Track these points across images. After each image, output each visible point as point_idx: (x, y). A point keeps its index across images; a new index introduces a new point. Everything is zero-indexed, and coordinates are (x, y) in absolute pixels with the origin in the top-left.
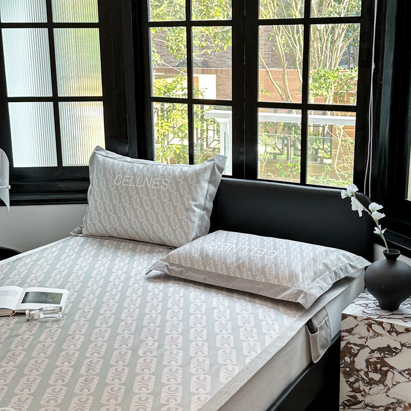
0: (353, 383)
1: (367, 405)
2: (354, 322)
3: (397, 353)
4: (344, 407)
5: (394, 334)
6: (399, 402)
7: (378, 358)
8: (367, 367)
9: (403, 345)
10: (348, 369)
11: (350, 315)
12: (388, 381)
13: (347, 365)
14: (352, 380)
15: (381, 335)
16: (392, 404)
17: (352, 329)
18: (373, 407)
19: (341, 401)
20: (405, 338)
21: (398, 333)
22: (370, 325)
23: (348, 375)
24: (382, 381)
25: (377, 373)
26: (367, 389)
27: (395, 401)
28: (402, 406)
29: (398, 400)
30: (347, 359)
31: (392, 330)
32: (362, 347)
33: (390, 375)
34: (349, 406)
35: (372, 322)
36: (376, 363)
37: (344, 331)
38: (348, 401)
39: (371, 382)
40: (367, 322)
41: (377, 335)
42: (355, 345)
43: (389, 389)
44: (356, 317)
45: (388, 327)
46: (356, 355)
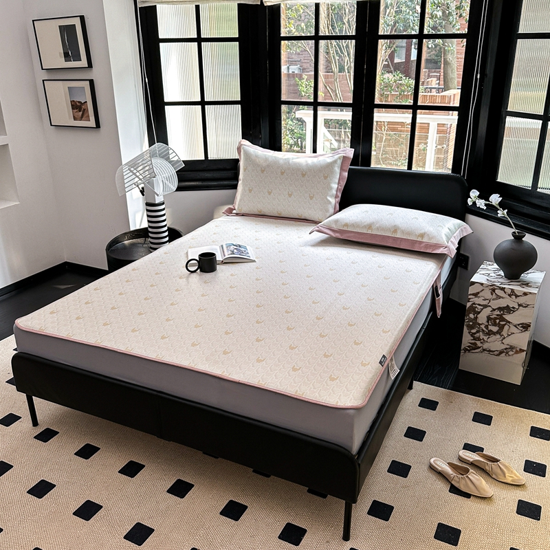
0: (475, 333)
1: (484, 350)
2: (481, 288)
3: (514, 311)
4: (465, 352)
5: (514, 297)
6: (512, 348)
7: (497, 315)
8: (488, 322)
9: (519, 305)
10: (471, 323)
11: (477, 283)
12: (504, 333)
13: (470, 320)
14: (474, 331)
15: (502, 298)
16: (506, 349)
17: (478, 293)
18: (490, 351)
19: (463, 347)
20: (522, 300)
21: (517, 296)
22: (493, 290)
23: (470, 327)
24: (499, 332)
25: (495, 326)
26: (485, 338)
27: (508, 347)
28: (514, 350)
29: (511, 346)
30: (472, 316)
31: (513, 293)
32: (485, 306)
33: (506, 327)
34: (469, 351)
35: (496, 288)
36: (496, 319)
37: (470, 295)
38: (468, 347)
39: (490, 333)
40: (491, 287)
41: (499, 297)
42: (479, 305)
43: (504, 338)
44: (482, 284)
45: (509, 292)
46: (479, 313)
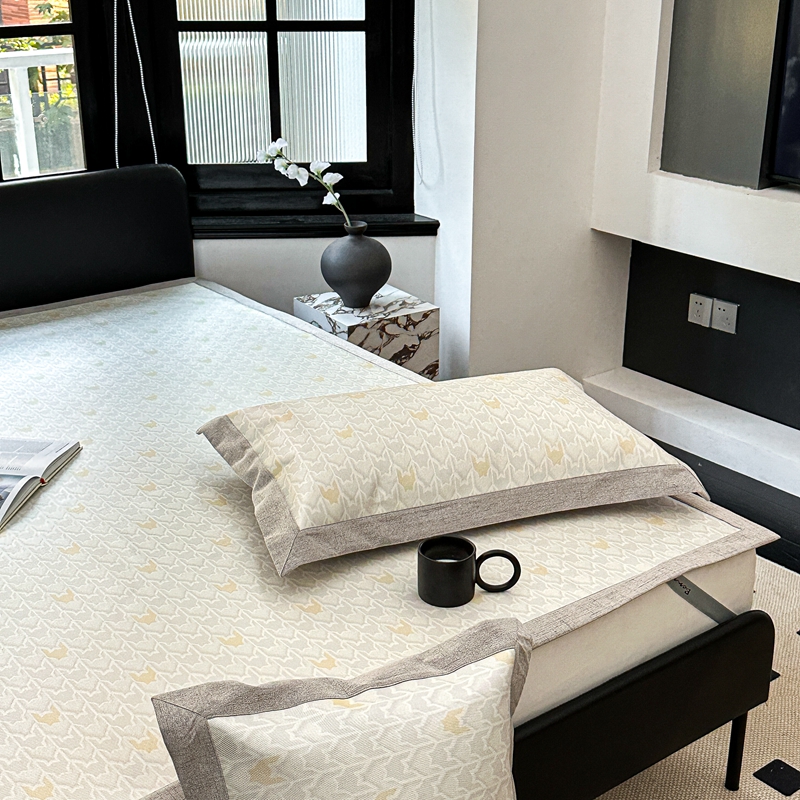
2: (364, 332)
3: (414, 352)
5: (411, 327)
9: (420, 338)
11: (359, 325)
15: (396, 336)
17: (362, 343)
20: (422, 329)
21: (415, 324)
31: (411, 322)
35: (385, 322)
40: (380, 325)
41: (392, 337)
44: (365, 325)
45: (402, 321)
